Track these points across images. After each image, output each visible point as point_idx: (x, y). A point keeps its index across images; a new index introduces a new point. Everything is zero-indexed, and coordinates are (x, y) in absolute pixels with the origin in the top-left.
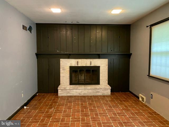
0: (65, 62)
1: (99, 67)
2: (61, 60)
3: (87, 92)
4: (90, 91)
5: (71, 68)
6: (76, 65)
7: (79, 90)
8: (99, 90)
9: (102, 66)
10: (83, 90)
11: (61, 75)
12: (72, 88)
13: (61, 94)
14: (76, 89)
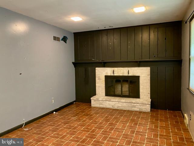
0: (100, 71)
1: (139, 77)
2: (96, 68)
3: (120, 105)
4: (125, 104)
5: (107, 77)
6: (112, 75)
7: (112, 102)
8: (135, 104)
9: (143, 75)
10: (116, 103)
11: (96, 84)
12: (104, 100)
13: (94, 104)
14: (109, 101)
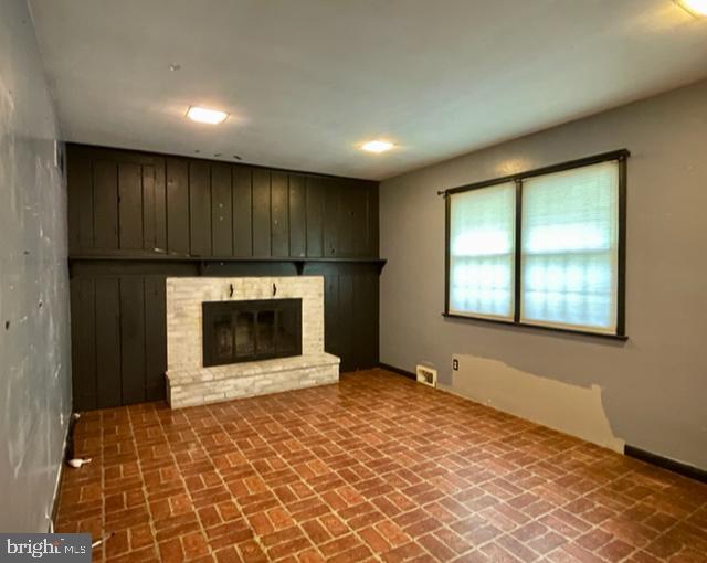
0: (184, 289)
1: (299, 301)
2: (169, 280)
3: (269, 382)
4: (281, 377)
5: (208, 308)
6: (226, 299)
7: (245, 380)
8: (307, 371)
9: (309, 296)
10: (257, 377)
12: (222, 376)
13: (181, 400)
14: (237, 377)
